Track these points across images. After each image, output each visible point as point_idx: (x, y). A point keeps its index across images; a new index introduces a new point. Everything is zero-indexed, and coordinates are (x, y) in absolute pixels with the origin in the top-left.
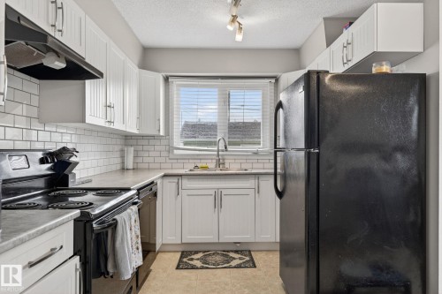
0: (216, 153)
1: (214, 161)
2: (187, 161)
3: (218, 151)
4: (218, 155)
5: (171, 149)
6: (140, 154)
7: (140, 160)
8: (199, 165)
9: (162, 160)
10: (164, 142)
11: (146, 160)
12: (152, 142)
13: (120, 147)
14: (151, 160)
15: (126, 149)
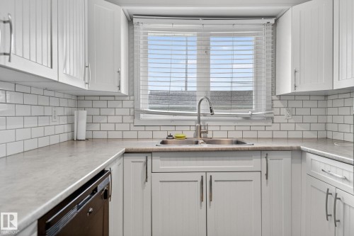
0: (196, 118)
1: (193, 128)
2: (158, 128)
3: (199, 115)
4: (199, 121)
5: (136, 113)
6: (96, 119)
7: (96, 127)
8: (174, 134)
9: (126, 127)
10: (128, 104)
11: (104, 127)
12: (111, 104)
13: (67, 111)
14: (111, 127)
15: (75, 112)
